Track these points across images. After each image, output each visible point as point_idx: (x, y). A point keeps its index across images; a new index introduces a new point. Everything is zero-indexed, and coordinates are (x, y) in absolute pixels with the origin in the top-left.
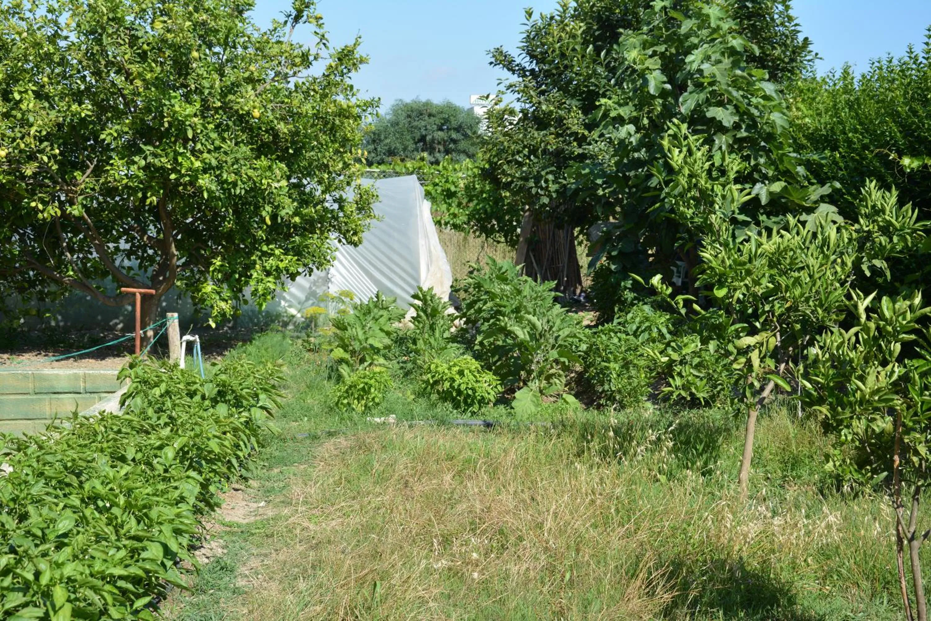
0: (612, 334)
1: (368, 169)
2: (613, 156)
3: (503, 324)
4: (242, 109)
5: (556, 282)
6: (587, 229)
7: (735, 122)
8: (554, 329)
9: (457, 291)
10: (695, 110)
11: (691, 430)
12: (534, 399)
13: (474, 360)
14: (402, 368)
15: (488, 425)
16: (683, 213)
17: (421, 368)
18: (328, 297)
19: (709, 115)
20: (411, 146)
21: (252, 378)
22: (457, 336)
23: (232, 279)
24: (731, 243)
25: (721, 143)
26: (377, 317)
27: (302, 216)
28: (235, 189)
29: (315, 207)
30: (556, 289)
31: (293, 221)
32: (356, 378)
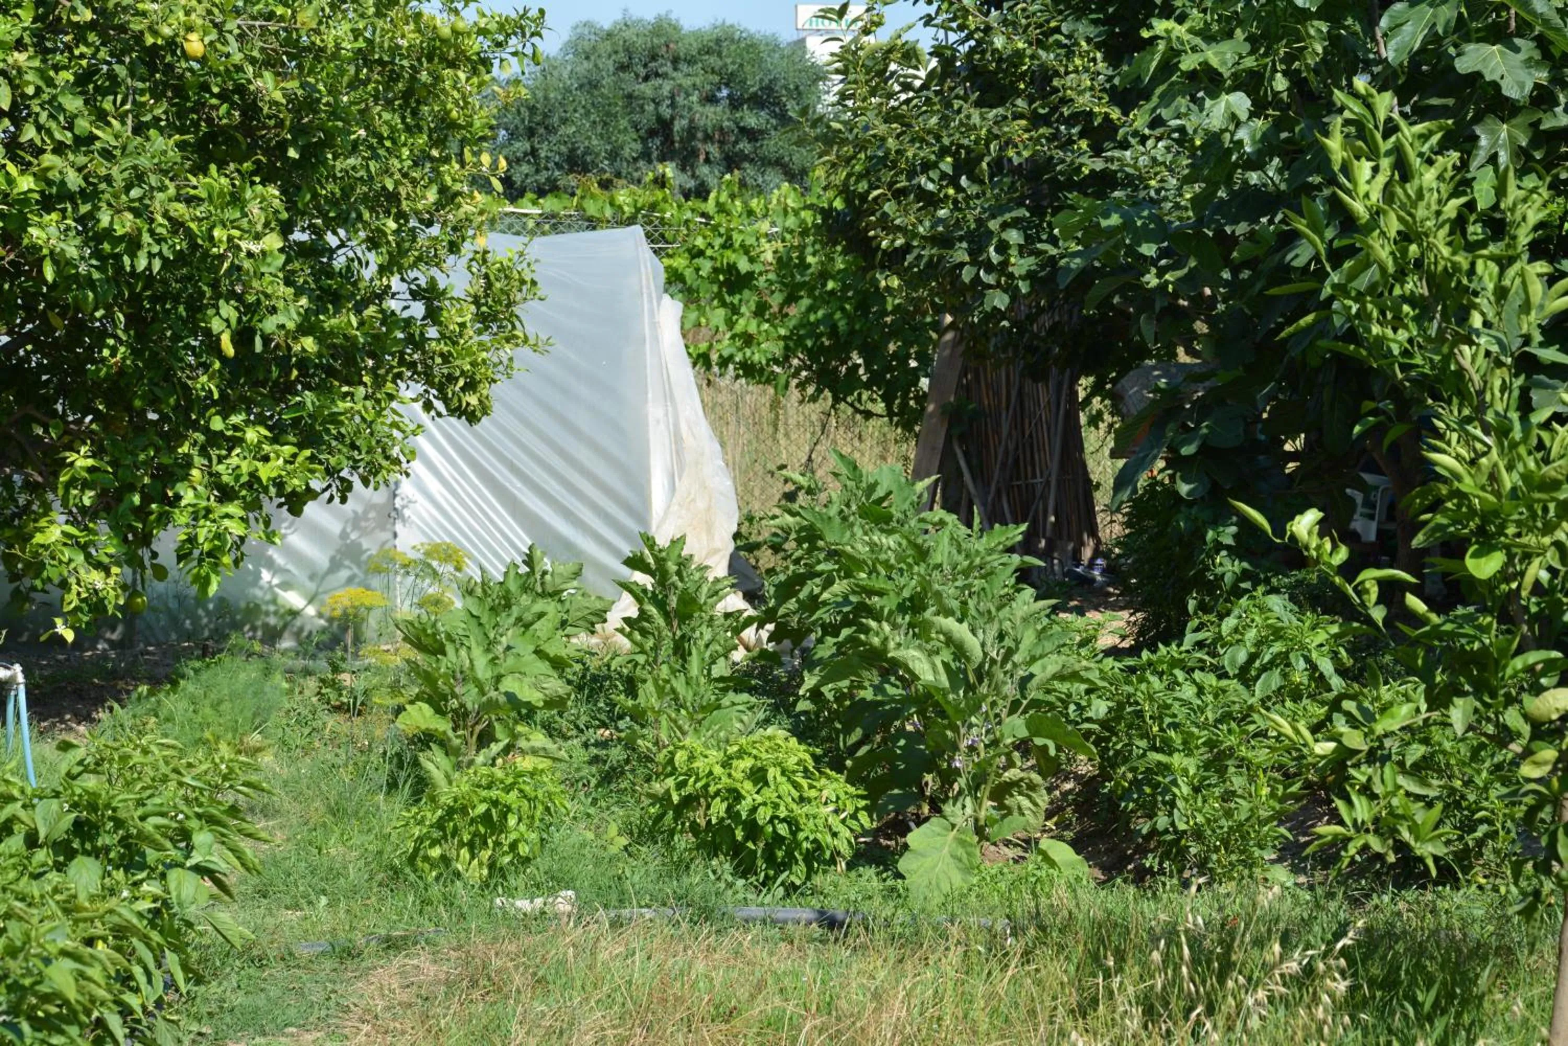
0: (1180, 675)
1: (510, 209)
2: (1186, 181)
3: (876, 641)
4: (155, 33)
5: (1023, 527)
6: (1114, 381)
7: (1537, 86)
8: (1017, 658)
9: (752, 548)
10: (1423, 50)
11: (1400, 947)
12: (960, 852)
13: (794, 741)
14: (595, 760)
15: (831, 923)
16: (1380, 340)
17: (649, 759)
18: (392, 560)
19: (1463, 66)
20: (632, 148)
21: (172, 785)
22: (748, 674)
23: (122, 508)
24: (1517, 426)
25: (1495, 143)
26: (528, 617)
27: (322, 337)
28: (133, 256)
29: (358, 311)
30: (1026, 546)
31: (297, 348)
32: (465, 788)
